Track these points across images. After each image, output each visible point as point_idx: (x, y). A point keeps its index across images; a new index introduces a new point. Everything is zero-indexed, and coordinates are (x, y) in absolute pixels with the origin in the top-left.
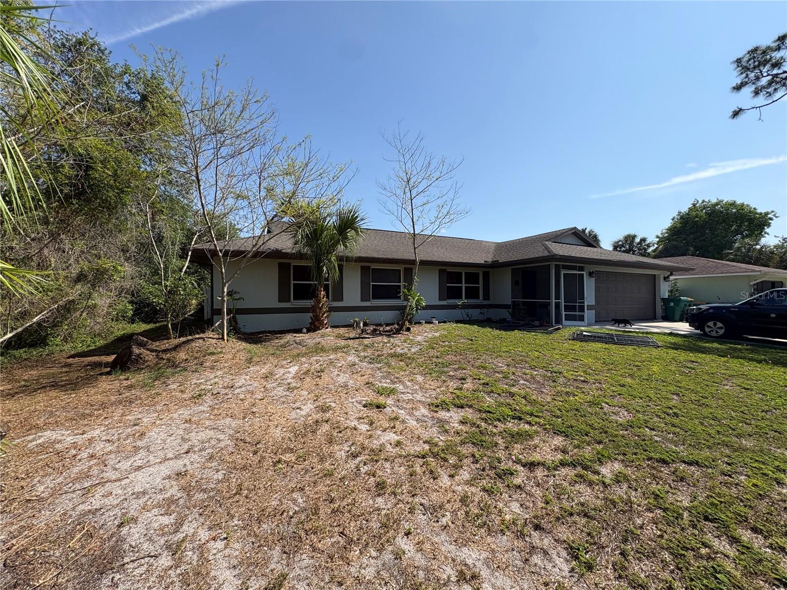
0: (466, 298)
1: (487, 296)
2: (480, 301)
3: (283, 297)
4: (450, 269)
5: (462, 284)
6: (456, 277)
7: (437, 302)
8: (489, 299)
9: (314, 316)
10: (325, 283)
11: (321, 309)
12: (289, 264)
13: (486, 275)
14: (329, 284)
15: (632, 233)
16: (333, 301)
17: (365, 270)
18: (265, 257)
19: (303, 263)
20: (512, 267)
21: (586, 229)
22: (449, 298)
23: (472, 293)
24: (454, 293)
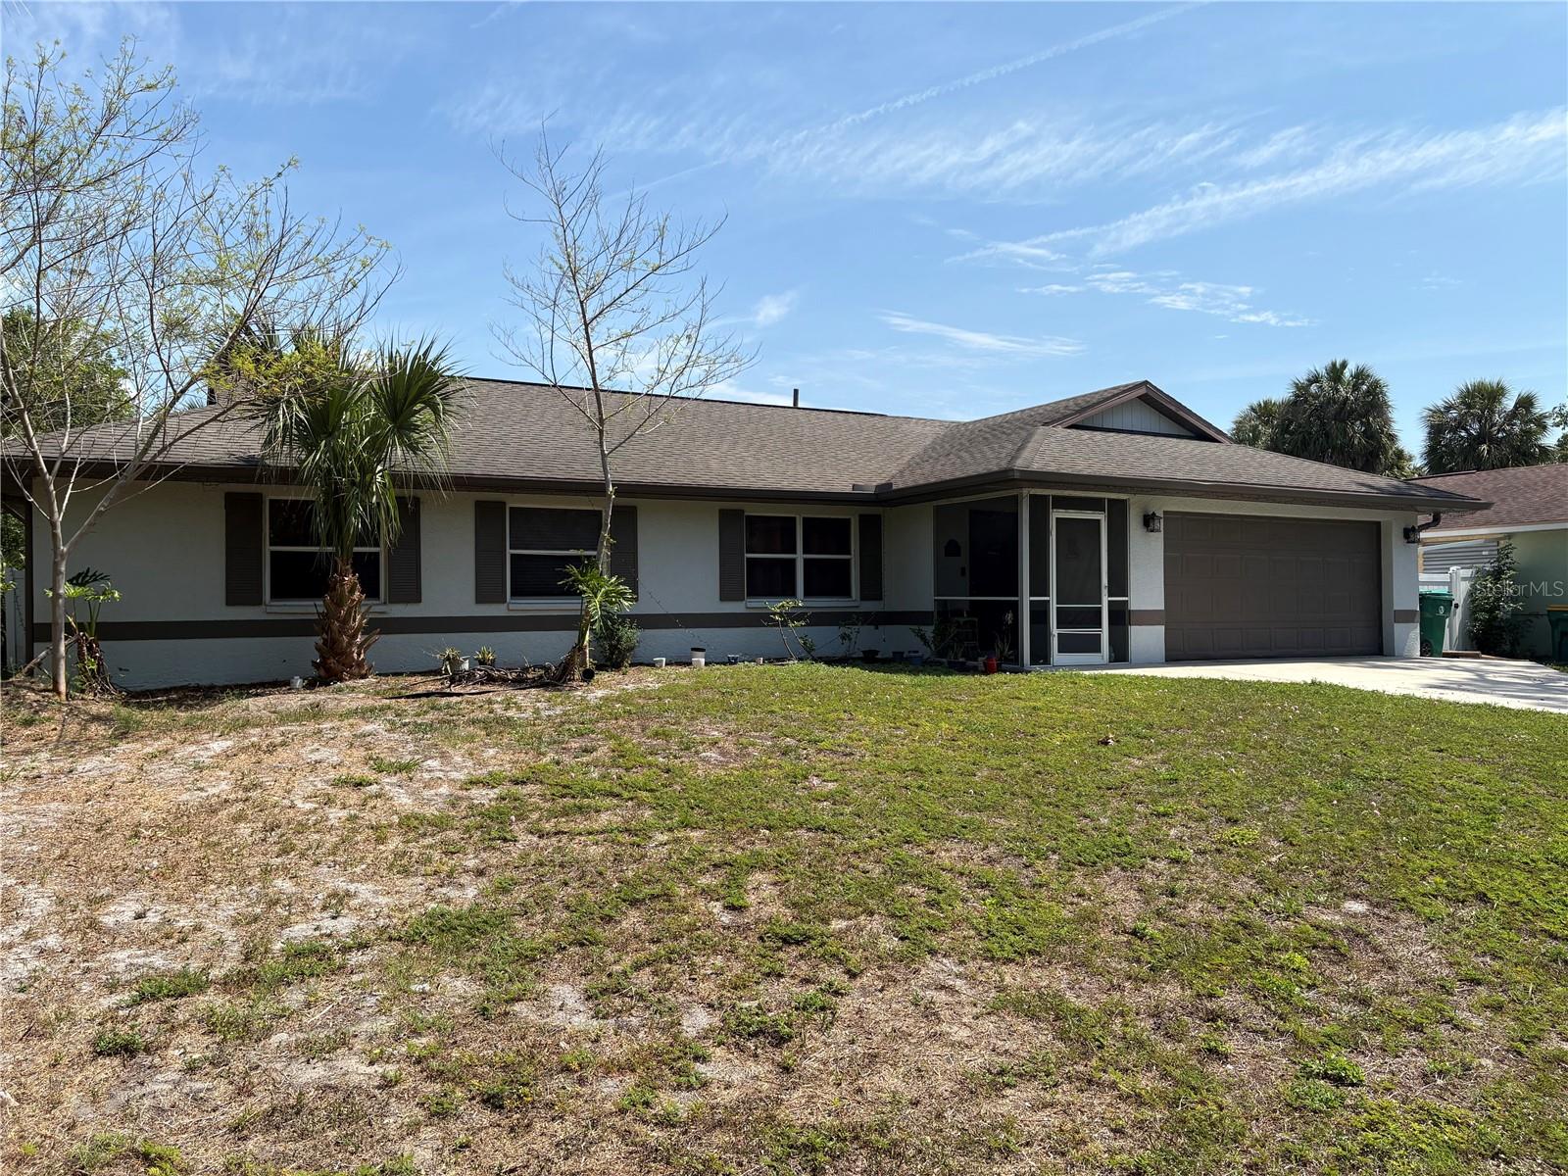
0: (808, 593)
1: (873, 588)
2: (853, 602)
3: (240, 590)
4: (754, 510)
5: (795, 552)
6: (778, 532)
7: (715, 606)
8: (879, 597)
9: (325, 641)
10: (356, 549)
11: (345, 621)
12: (260, 496)
13: (872, 527)
14: (377, 554)
15: (1490, 378)
16: (391, 602)
17: (488, 515)
18: (174, 478)
19: (290, 494)
20: (935, 503)
21: (1344, 365)
22: (753, 592)
23: (827, 580)
24: (772, 580)
